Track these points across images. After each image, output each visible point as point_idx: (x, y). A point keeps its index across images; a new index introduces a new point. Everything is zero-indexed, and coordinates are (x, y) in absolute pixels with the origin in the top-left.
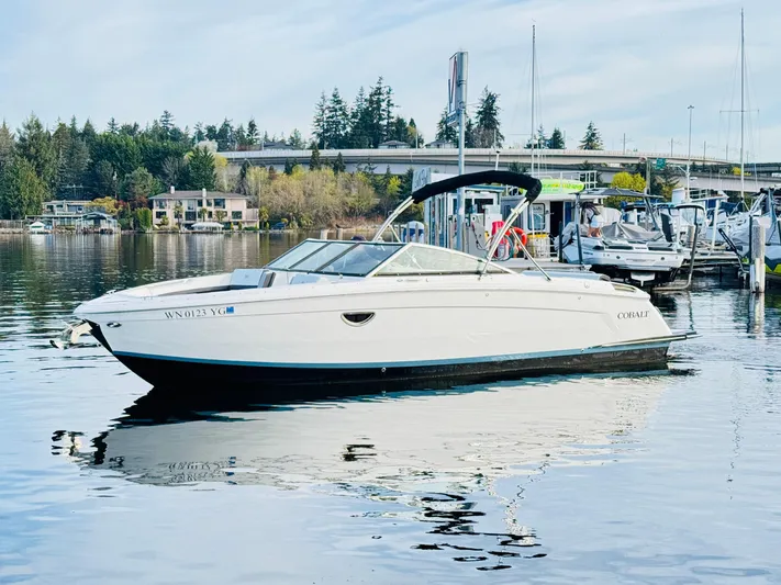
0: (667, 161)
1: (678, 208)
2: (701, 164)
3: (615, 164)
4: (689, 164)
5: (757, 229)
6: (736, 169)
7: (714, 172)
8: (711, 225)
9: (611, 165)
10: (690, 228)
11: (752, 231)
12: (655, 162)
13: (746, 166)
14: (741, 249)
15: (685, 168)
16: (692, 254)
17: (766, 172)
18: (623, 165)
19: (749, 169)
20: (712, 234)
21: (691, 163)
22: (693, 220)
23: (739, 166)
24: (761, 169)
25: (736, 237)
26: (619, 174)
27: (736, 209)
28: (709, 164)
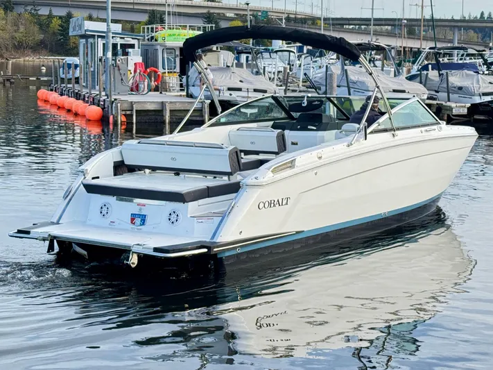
0: (269, 14)
1: (276, 52)
2: (293, 16)
3: (230, 14)
4: (284, 16)
5: (331, 75)
6: (319, 22)
7: (302, 23)
8: (300, 66)
9: (228, 15)
10: (285, 68)
11: (328, 76)
12: (260, 14)
13: (325, 19)
14: (320, 89)
15: (281, 20)
16: (285, 91)
17: (339, 24)
18: (237, 15)
19: (327, 22)
20: (300, 74)
21: (286, 15)
22: (287, 62)
23: (320, 19)
24: (335, 22)
25: (316, 79)
26: (234, 22)
27: (318, 54)
28: (300, 17)
